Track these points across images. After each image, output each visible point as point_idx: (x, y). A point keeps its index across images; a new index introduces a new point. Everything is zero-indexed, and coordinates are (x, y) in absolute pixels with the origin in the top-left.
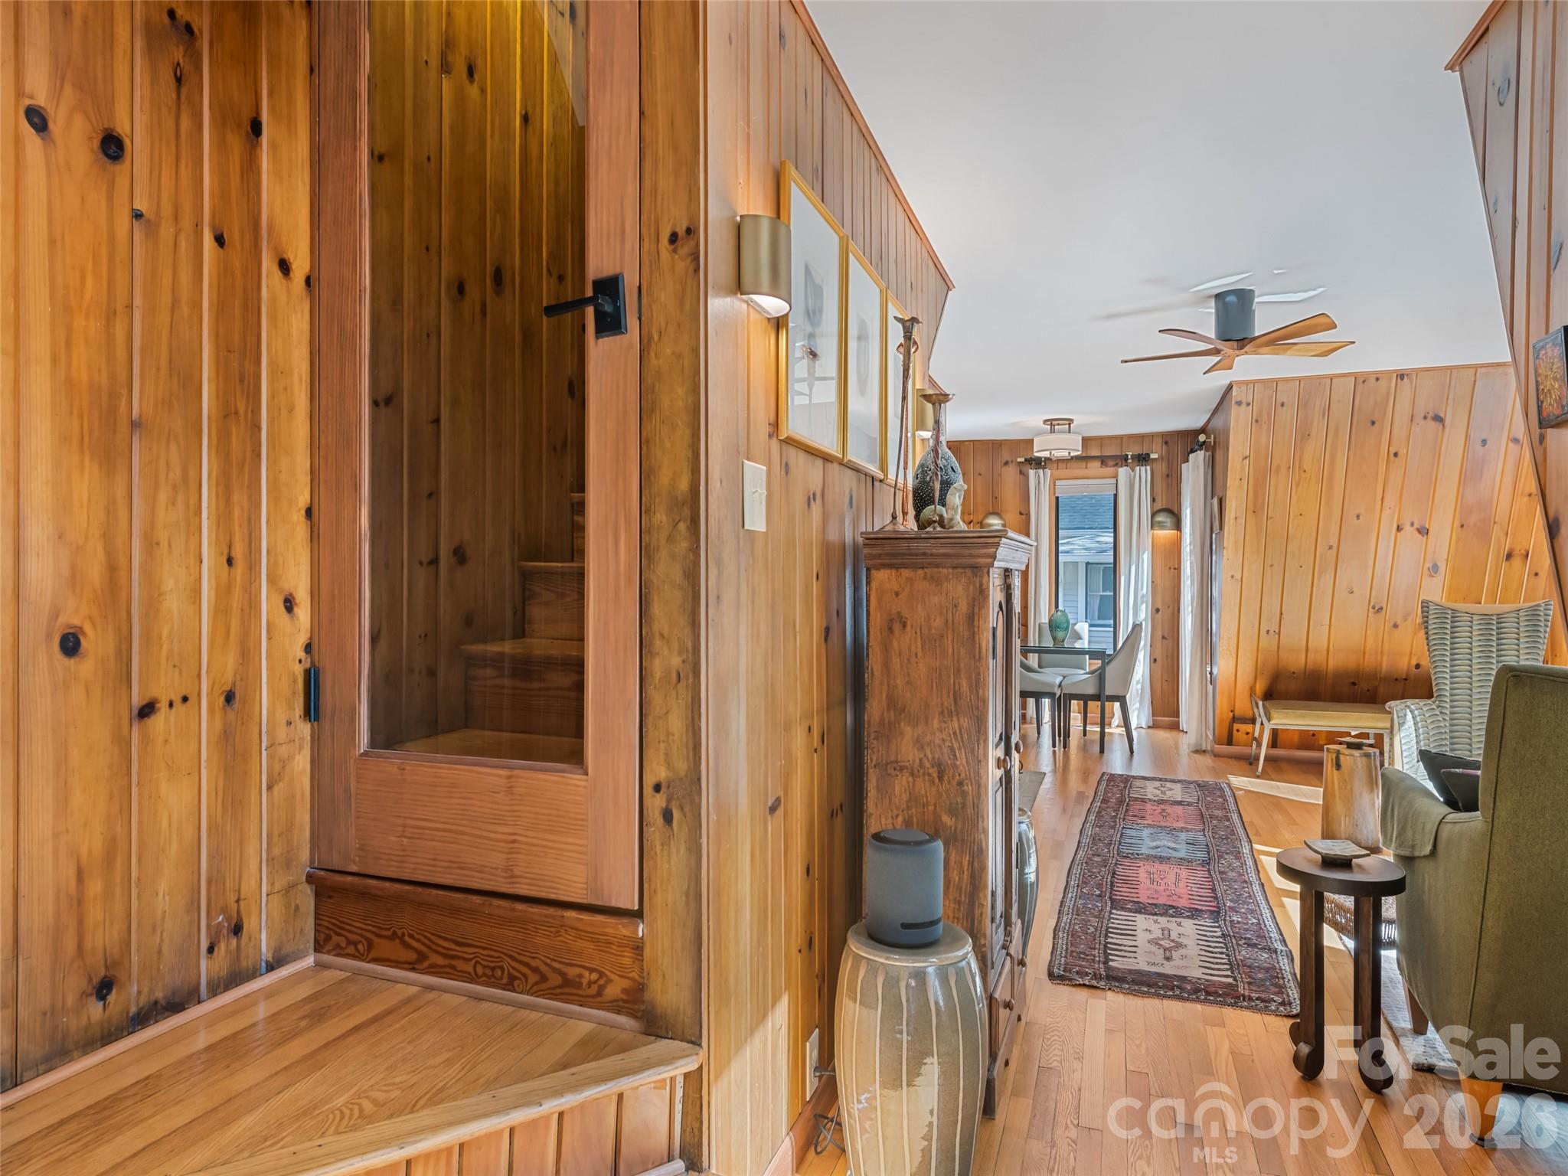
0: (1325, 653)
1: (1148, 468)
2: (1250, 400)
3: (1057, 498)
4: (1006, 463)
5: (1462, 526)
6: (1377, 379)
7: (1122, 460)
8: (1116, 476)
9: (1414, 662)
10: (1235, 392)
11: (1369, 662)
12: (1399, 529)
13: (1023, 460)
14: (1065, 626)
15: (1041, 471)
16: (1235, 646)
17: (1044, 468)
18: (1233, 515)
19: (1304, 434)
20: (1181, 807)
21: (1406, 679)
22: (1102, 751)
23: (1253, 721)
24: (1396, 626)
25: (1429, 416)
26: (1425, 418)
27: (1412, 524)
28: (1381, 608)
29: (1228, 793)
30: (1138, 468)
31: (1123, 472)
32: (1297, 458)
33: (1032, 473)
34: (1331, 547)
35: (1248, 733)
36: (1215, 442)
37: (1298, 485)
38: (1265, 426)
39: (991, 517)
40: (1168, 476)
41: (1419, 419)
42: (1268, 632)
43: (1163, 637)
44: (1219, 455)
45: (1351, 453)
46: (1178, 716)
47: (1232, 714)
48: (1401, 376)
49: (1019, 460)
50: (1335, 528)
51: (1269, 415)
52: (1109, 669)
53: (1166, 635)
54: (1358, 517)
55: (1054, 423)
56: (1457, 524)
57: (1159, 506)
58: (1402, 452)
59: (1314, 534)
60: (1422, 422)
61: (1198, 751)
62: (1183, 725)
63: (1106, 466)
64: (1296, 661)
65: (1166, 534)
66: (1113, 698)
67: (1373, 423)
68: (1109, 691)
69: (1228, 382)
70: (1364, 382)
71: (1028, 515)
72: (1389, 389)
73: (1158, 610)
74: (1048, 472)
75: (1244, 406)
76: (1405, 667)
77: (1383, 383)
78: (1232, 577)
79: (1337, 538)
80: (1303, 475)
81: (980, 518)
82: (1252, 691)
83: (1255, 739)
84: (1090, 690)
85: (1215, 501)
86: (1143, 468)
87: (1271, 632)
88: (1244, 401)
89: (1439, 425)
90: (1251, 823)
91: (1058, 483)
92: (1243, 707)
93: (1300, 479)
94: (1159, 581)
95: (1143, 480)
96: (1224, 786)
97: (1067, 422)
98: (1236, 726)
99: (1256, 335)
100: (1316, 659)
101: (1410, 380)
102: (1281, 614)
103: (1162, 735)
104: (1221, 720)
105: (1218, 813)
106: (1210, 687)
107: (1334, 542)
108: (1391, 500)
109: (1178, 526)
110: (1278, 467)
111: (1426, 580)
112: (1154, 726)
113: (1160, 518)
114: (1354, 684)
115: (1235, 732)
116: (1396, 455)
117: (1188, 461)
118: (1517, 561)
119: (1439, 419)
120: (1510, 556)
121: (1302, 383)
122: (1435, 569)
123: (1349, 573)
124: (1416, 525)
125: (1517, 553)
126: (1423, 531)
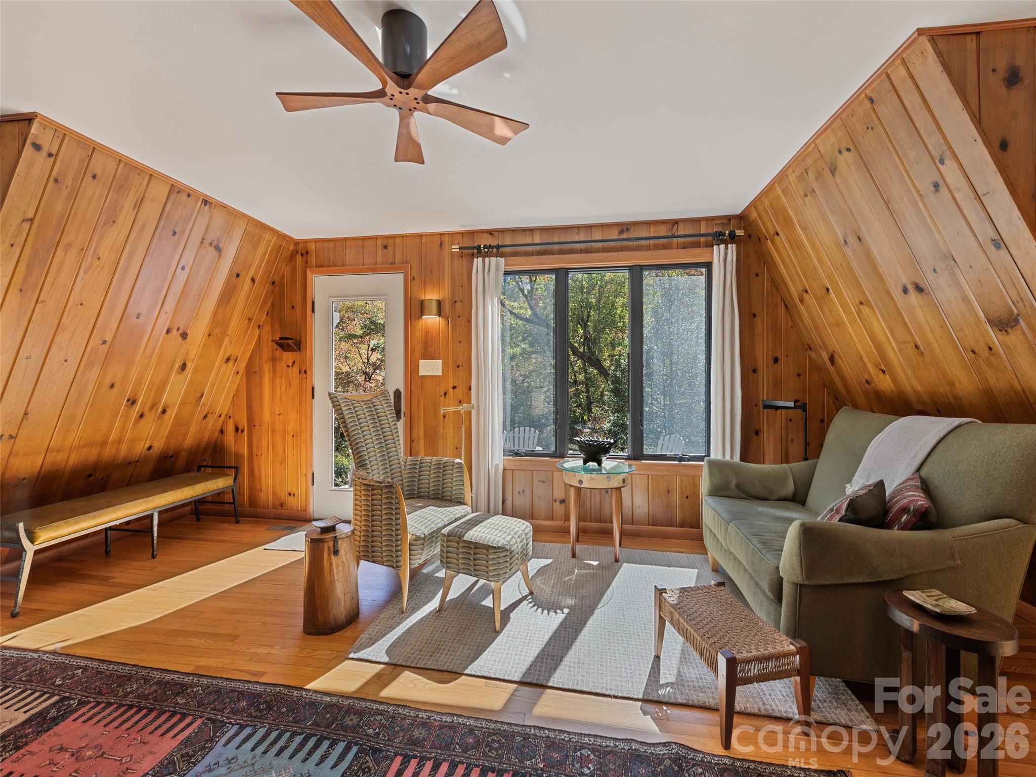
0: (68, 450)
2: (55, 152)
5: (209, 335)
6: (188, 195)
9: (147, 446)
10: (34, 129)
11: (108, 453)
12: (169, 331)
21: (137, 461)
24: (142, 415)
25: (214, 243)
26: (211, 244)
27: (178, 329)
28: (134, 401)
34: (105, 343)
37: (86, 272)
38: (64, 192)
41: (206, 243)
48: (207, 201)
50: (112, 324)
54: (136, 316)
56: (207, 334)
58: (188, 268)
59: (93, 325)
60: (207, 248)
64: (28, 465)
67: (174, 233)
70: (178, 192)
72: (194, 208)
75: (43, 153)
77: (191, 201)
79: (111, 334)
80: (96, 263)
88: (45, 147)
89: (217, 253)
93: (91, 265)
100: (57, 459)
101: (211, 208)
102: (26, 414)
107: (109, 338)
108: (169, 306)
110: (69, 245)
111: (174, 377)
114: (89, 476)
116: (183, 268)
118: (231, 363)
119: (218, 249)
120: (228, 360)
121: (122, 166)
122: (184, 367)
123: (115, 371)
124: (181, 331)
125: (232, 357)
126: (184, 336)
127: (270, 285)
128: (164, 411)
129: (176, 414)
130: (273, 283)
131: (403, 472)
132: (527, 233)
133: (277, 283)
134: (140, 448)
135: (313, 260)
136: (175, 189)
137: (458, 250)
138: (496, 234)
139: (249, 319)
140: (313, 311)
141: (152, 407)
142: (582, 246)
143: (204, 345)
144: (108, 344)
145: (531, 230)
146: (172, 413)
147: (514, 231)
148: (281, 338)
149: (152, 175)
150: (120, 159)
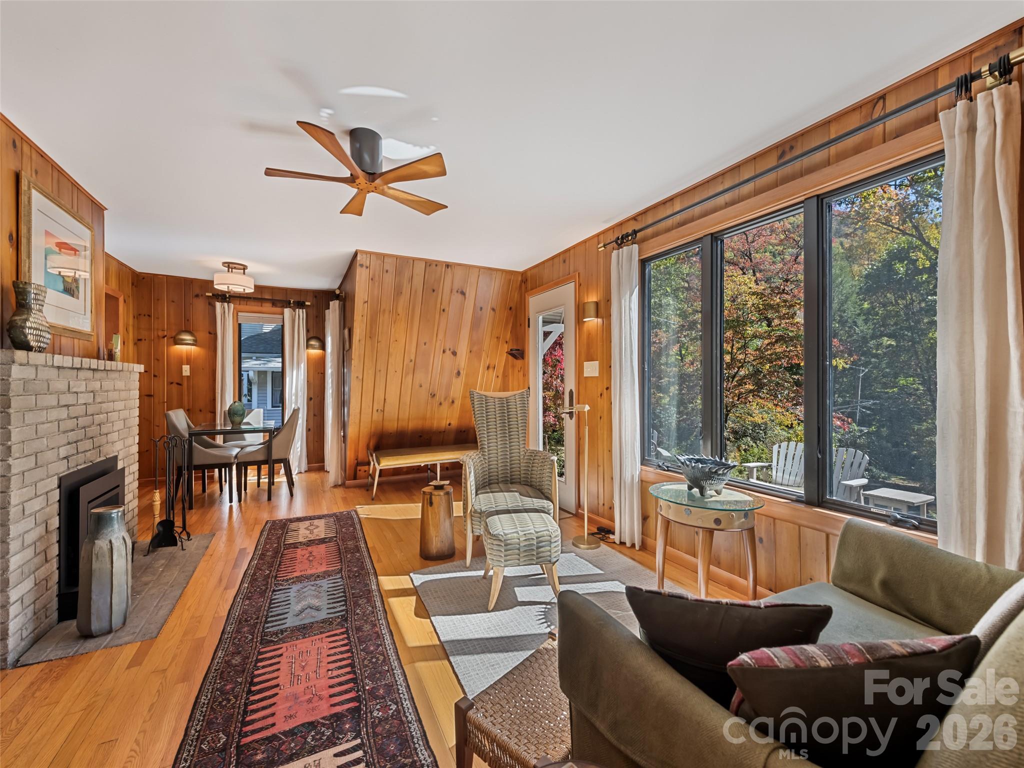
0: (407, 421)
1: (304, 310)
2: (368, 265)
3: (240, 325)
4: (197, 296)
5: (471, 352)
6: (436, 265)
7: (287, 304)
8: (283, 314)
9: (448, 423)
10: (359, 258)
11: (428, 424)
12: (444, 352)
13: (211, 294)
14: (241, 413)
15: (226, 304)
16: (359, 421)
17: (229, 302)
18: (358, 339)
19: (398, 292)
20: (323, 546)
22: (269, 499)
23: (369, 464)
24: (441, 404)
25: (459, 291)
26: (457, 292)
27: (450, 350)
28: (434, 395)
29: (356, 521)
30: (297, 310)
31: (287, 311)
32: (395, 305)
33: (218, 305)
34: (411, 361)
35: (365, 471)
36: (345, 296)
37: (395, 323)
38: (377, 284)
39: (183, 334)
40: (317, 317)
41: (454, 291)
42: (377, 411)
43: (314, 415)
44: (348, 304)
45: (423, 306)
46: (324, 462)
47: (356, 461)
48: (448, 265)
49: (207, 294)
50: (413, 350)
51: (379, 276)
52: (275, 442)
53: (316, 414)
54: (425, 344)
55: (230, 265)
56: (468, 351)
57: (311, 335)
58: (447, 309)
59: (403, 352)
60: (456, 294)
61: (336, 486)
62: (327, 468)
63: (276, 306)
64: (392, 426)
65: (315, 352)
66: (279, 461)
67: (434, 291)
68: (275, 455)
69: (354, 250)
70: (430, 265)
71: (216, 334)
72: (442, 272)
73: (311, 399)
74: (232, 305)
75: (364, 268)
76: (444, 425)
77: (439, 268)
78: (357, 377)
79: (414, 356)
80: (398, 316)
81: (174, 334)
82: (368, 447)
83: (370, 475)
84: (261, 457)
85: (346, 331)
86: (301, 310)
87: (379, 411)
88: (364, 264)
89: (463, 296)
90: (374, 547)
91: (240, 314)
92: (362, 456)
93: (396, 319)
94: (312, 380)
95: (301, 317)
96: (353, 513)
97: (242, 267)
98: (359, 468)
99: (383, 171)
100: (403, 424)
101: (451, 269)
102: (385, 399)
103: (314, 476)
104: (350, 466)
105: (350, 544)
106: (343, 445)
107: (413, 358)
108: (441, 336)
109: (323, 347)
110: (384, 310)
111: (454, 380)
112: (309, 470)
113: (313, 342)
114: (421, 436)
115: (358, 472)
116: (444, 310)
117: (329, 308)
118: (491, 370)
119: (463, 293)
120: (488, 368)
121: (398, 259)
122: (459, 373)
123: (420, 376)
124: (451, 350)
125: (491, 366)
126: (454, 354)
127: (509, 310)
128: (453, 402)
129: (461, 404)
130: (511, 308)
131: (522, 461)
132: (668, 204)
133: (513, 308)
134: (444, 424)
135: (529, 285)
136: (428, 263)
137: (603, 248)
138: (639, 218)
139: (497, 338)
140: (529, 326)
141: (445, 399)
142: (727, 197)
143: (469, 358)
144: (413, 361)
145: (671, 199)
146: (458, 403)
147: (655, 207)
148: (511, 350)
149: (414, 260)
150: (397, 257)
